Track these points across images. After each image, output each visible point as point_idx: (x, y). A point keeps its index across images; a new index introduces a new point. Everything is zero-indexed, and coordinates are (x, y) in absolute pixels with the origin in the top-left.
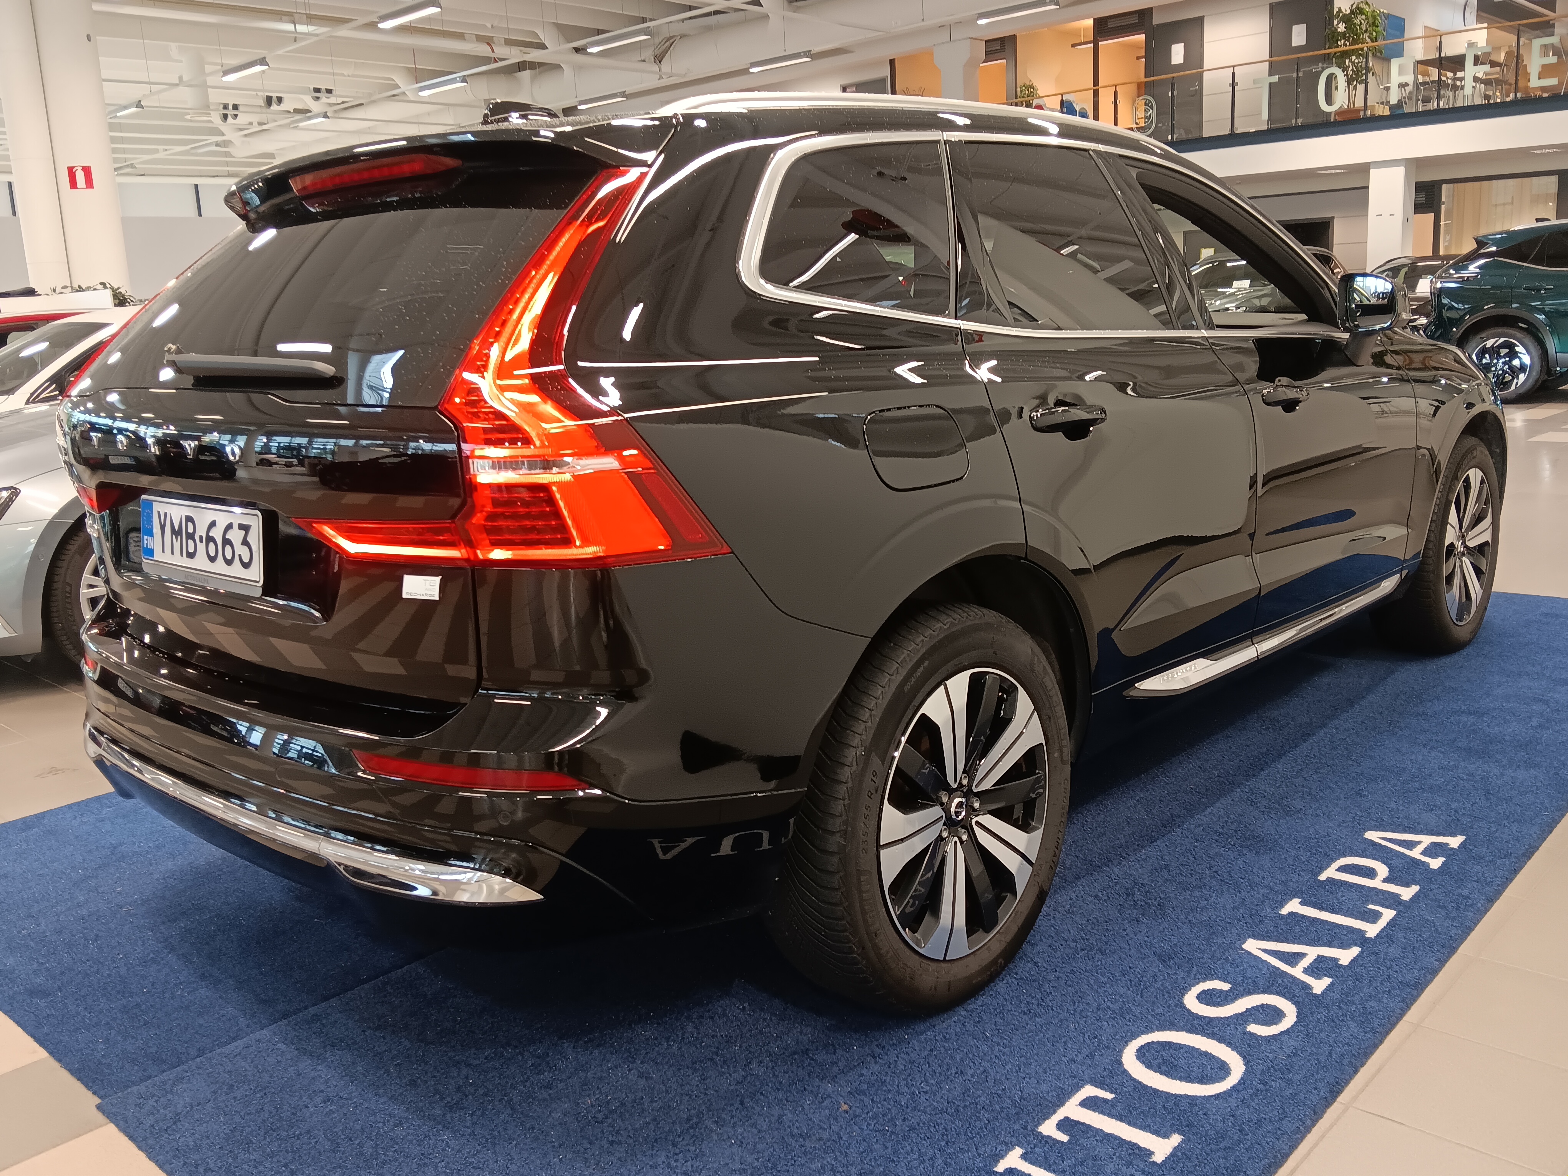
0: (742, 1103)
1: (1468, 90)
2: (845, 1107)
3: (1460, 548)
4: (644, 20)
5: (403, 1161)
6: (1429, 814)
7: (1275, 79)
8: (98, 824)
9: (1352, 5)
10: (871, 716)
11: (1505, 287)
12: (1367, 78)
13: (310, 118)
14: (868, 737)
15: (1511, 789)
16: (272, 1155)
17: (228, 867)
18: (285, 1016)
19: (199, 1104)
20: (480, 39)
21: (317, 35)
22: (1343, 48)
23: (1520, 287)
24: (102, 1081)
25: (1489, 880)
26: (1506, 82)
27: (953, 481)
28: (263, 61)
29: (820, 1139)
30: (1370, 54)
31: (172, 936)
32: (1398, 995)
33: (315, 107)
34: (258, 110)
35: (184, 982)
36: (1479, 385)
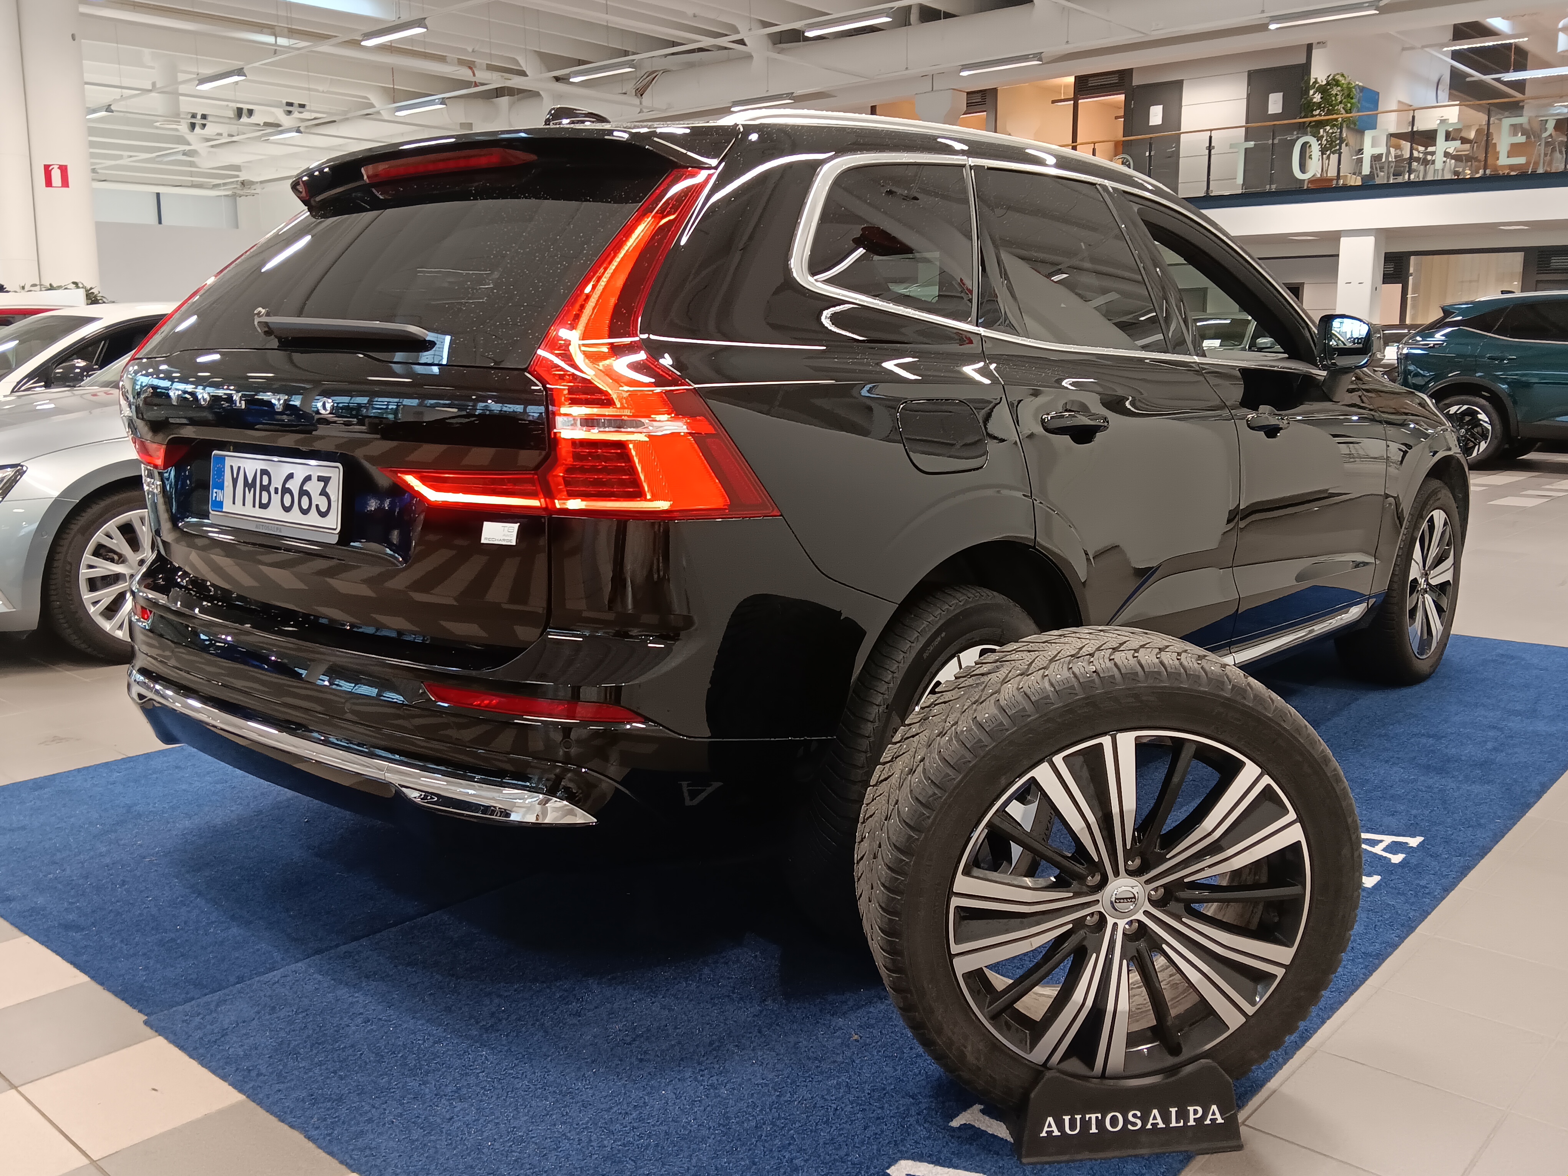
0: (760, 1032)
1: (1439, 165)
2: (856, 1037)
3: (1423, 585)
4: (626, 53)
5: (445, 1071)
6: (1390, 818)
7: (1251, 144)
8: (110, 787)
9: (1328, 77)
10: (893, 677)
11: (1469, 356)
12: (1340, 148)
13: (282, 132)
14: (890, 697)
15: (1467, 800)
16: (320, 1064)
17: (245, 827)
18: (318, 952)
19: (244, 1022)
20: (461, 62)
21: (299, 49)
22: (1318, 118)
23: (1484, 357)
24: (147, 1001)
25: (1445, 873)
26: (1476, 159)
27: (974, 470)
28: (240, 72)
29: (835, 1062)
30: (1345, 125)
31: (198, 883)
32: (1360, 963)
33: (286, 121)
34: (227, 121)
35: (215, 922)
36: (1445, 430)
